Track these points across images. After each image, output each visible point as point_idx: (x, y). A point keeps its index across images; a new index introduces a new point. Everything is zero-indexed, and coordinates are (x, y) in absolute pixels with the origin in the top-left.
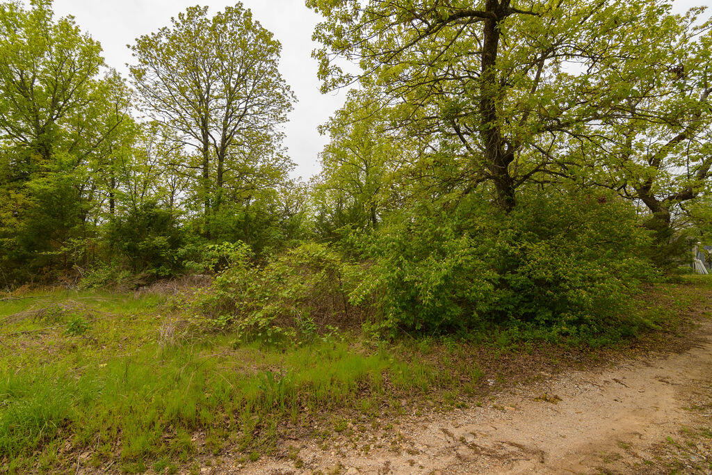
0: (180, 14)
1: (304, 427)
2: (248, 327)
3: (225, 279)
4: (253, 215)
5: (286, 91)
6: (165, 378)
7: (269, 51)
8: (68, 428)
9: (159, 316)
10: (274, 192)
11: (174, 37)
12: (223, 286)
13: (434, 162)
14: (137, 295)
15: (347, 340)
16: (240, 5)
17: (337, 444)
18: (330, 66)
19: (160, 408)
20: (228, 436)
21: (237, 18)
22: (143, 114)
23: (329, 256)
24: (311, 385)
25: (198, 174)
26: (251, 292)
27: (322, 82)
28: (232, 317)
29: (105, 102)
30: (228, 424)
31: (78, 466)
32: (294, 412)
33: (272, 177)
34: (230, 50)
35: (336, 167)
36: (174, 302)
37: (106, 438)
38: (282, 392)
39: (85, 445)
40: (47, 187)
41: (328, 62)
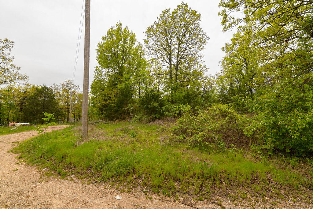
0: (160, 15)
1: (223, 191)
2: (193, 141)
3: (182, 120)
4: (191, 93)
5: (204, 35)
6: (163, 158)
7: (195, 20)
8: (134, 170)
9: (158, 133)
10: (199, 82)
11: (158, 24)
12: (181, 123)
13: (296, 56)
14: (150, 125)
15: (242, 152)
16: (183, 3)
17: (242, 204)
18: (228, 17)
19: (163, 169)
20: (189, 187)
21: (181, 9)
22: (149, 57)
23: (230, 110)
24: (226, 172)
25: (168, 77)
26: (193, 126)
27: (224, 26)
28: (186, 136)
29: (137, 55)
30: (188, 182)
31: (138, 185)
32: (218, 183)
33: (198, 75)
34: (179, 24)
35: (229, 67)
36: (162, 128)
37: (146, 176)
38: (212, 172)
39: (139, 178)
40: (122, 87)
41: (227, 16)
